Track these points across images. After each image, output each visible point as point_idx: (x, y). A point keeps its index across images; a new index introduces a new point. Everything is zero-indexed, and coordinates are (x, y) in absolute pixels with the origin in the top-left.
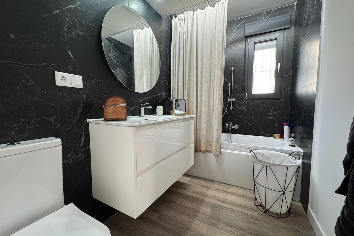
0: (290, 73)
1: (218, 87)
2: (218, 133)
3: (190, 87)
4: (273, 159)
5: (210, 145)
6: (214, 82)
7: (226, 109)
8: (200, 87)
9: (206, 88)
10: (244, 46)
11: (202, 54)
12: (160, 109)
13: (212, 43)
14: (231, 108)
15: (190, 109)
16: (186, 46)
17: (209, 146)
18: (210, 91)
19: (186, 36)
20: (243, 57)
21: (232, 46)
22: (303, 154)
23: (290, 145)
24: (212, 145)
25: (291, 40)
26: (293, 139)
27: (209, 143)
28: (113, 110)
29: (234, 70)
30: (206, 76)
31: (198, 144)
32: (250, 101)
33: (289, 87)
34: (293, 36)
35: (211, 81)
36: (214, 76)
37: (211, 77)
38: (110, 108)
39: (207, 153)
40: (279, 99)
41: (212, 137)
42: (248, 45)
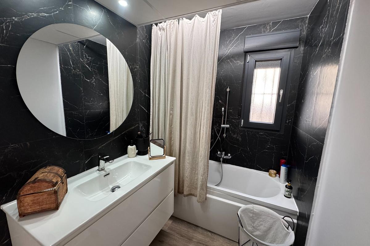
0: (294, 102)
1: (205, 123)
2: (203, 178)
3: (172, 118)
4: (263, 217)
5: (195, 187)
6: (202, 116)
7: (219, 135)
8: (184, 119)
9: (192, 123)
10: (243, 63)
11: (188, 79)
12: (132, 149)
13: (200, 66)
14: (225, 135)
15: (172, 144)
16: (169, 66)
17: (194, 189)
18: (196, 125)
19: (169, 53)
20: (241, 76)
21: (229, 61)
22: (298, 214)
23: (285, 196)
24: (196, 188)
25: (299, 61)
26: (289, 190)
27: (193, 186)
28: (34, 200)
29: (229, 91)
30: (192, 108)
31: (181, 186)
32: (246, 130)
33: (291, 119)
34: (302, 57)
35: (198, 114)
36: (201, 107)
37: (198, 109)
38: (27, 198)
39: (191, 196)
40: (278, 131)
41: (197, 180)
42: (248, 62)
